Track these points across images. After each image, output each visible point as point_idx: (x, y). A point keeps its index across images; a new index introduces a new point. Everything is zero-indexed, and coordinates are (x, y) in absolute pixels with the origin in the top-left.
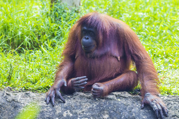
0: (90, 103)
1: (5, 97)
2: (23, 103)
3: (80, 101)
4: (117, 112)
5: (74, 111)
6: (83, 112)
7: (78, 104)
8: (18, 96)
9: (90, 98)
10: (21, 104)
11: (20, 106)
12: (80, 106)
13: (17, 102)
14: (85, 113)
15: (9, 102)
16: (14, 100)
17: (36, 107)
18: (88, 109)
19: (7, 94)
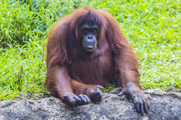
0: (125, 105)
1: (28, 107)
2: (52, 112)
3: (113, 103)
4: (156, 112)
5: (110, 116)
6: (121, 116)
7: (113, 107)
8: (43, 104)
9: (123, 100)
10: (49, 112)
11: (49, 115)
12: (115, 109)
13: (44, 111)
14: (123, 118)
15: (35, 111)
16: (39, 109)
17: (67, 115)
18: (125, 112)
19: (30, 103)
